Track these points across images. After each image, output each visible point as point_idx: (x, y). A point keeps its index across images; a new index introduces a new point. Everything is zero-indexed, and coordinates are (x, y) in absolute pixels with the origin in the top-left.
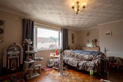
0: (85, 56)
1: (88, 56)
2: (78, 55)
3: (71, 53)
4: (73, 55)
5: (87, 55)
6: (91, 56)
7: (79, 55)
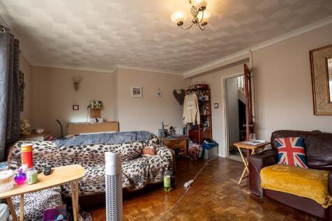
0: (118, 149)
1: (127, 147)
2: (96, 152)
3: (65, 152)
4: (77, 154)
5: (124, 145)
6: (135, 144)
7: (99, 149)
